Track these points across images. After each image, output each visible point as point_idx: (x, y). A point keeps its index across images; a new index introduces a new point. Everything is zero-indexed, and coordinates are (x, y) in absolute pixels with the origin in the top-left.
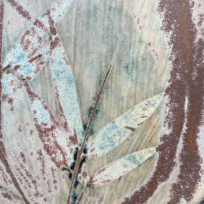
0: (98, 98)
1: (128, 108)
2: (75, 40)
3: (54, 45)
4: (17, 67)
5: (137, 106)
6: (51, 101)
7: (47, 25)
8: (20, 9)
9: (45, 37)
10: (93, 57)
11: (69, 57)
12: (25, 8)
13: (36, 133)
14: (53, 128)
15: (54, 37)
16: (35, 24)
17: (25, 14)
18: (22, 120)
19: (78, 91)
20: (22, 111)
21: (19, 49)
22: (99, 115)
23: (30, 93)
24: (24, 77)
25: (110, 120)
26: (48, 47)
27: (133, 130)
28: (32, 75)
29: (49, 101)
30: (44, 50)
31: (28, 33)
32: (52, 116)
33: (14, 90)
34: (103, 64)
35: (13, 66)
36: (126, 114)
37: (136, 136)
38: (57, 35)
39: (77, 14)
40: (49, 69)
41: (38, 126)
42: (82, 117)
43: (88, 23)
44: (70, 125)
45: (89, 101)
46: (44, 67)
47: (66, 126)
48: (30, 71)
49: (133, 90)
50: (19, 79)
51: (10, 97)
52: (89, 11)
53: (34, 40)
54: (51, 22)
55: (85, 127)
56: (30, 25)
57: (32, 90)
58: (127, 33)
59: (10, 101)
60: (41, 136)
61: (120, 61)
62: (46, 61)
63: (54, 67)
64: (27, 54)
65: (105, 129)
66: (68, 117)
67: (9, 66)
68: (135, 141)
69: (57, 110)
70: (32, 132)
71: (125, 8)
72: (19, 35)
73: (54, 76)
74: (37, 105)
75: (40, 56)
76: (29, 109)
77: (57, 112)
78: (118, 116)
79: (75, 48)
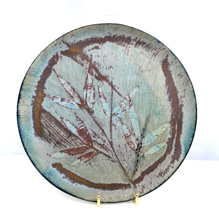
0: (146, 125)
1: (156, 128)
2: (138, 104)
3: (130, 106)
5: (160, 127)
6: (129, 126)
7: (128, 99)
8: (118, 93)
9: (127, 103)
10: (144, 110)
11: (136, 110)
12: (120, 93)
13: (124, 137)
14: (130, 136)
15: (130, 103)
16: (124, 98)
17: (120, 95)
18: (119, 133)
19: (139, 122)
20: (119, 129)
21: (118, 107)
22: (146, 131)
23: (122, 123)
24: (120, 117)
25: (150, 133)
27: (158, 136)
28: (123, 116)
30: (127, 108)
31: (121, 102)
32: (129, 131)
33: (116, 122)
34: (148, 113)
35: (116, 113)
36: (156, 130)
37: (159, 138)
38: (132, 102)
39: (138, 95)
40: (129, 115)
41: (125, 135)
42: (140, 131)
43: (142, 98)
44: (136, 134)
45: (143, 126)
46: (127, 114)
49: (158, 122)
50: (118, 118)
51: (115, 124)
52: (143, 94)
53: (123, 104)
54: (130, 98)
55: (141, 135)
56: (122, 99)
58: (156, 102)
59: (115, 126)
60: (126, 139)
61: (154, 112)
62: (128, 111)
63: (131, 114)
64: (121, 109)
65: (148, 136)
66: (135, 131)
67: (114, 113)
68: (159, 140)
69: (131, 129)
70: (122, 137)
71: (155, 93)
72: (118, 102)
73: (130, 117)
74: (125, 127)
75: (125, 110)
76: (122, 129)
78: (153, 131)
79: (138, 107)
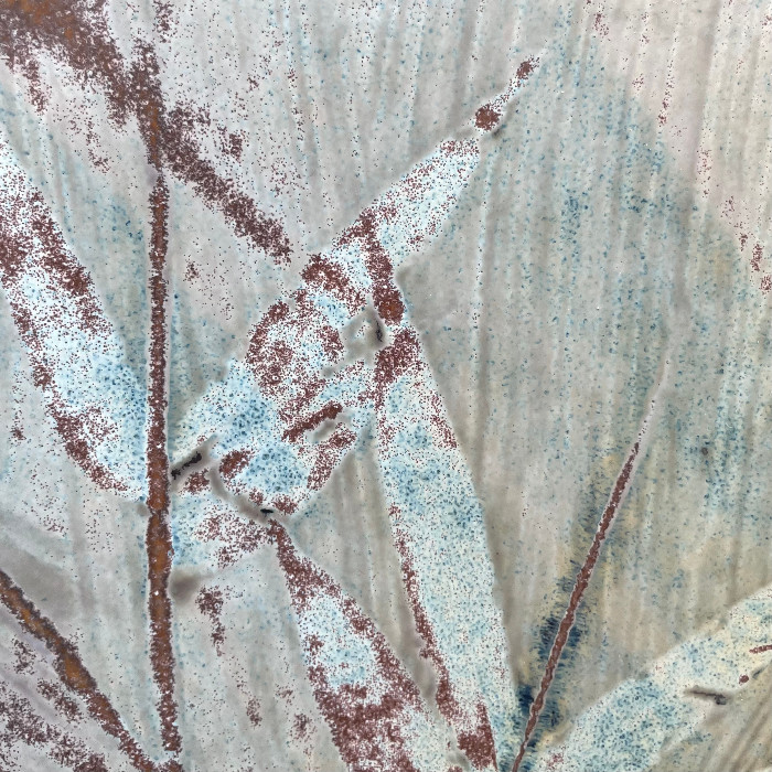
0: (579, 583)
1: (703, 616)
2: (485, 341)
3: (391, 364)
4: (234, 461)
5: (742, 605)
6: (384, 596)
7: (362, 280)
8: (239, 210)
9: (351, 329)
10: (564, 409)
11: (458, 413)
12: (266, 206)
13: (322, 726)
14: (390, 704)
15: (391, 332)
16: (309, 275)
17: (265, 235)
18: (260, 678)
19: (497, 557)
20: (259, 642)
21: (241, 383)
22: (584, 649)
23: (291, 566)
24: (267, 503)
25: (631, 667)
26: (369, 370)
27: (719, 699)
28: (298, 493)
29: (375, 600)
30: (350, 386)
31: (278, 312)
32: (385, 660)
33: (225, 557)
34: (607, 441)
35: (219, 454)
36: (694, 639)
37: (733, 725)
38: (406, 321)
39: (492, 232)
40: (372, 468)
41: (327, 701)
42: (512, 659)
43: (541, 269)
44: (464, 691)
45: (542, 595)
46: (350, 459)
47: (444, 695)
48: (289, 477)
49: (727, 545)
50: (245, 509)
51: (209, 586)
52: (545, 219)
53: (307, 346)
54: (381, 267)
55: (525, 697)
56: (287, 279)
57: (300, 555)
58: (709, 310)
59: (210, 603)
60: (341, 739)
61: (674, 425)
62: (357, 430)
63: (393, 459)
64: (276, 404)
65: (607, 701)
66: (452, 660)
67: (197, 458)
68: (726, 741)
69: (407, 633)
70: (302, 723)
71: (702, 201)
72: (241, 324)
73: (392, 495)
74: (323, 615)
75: (332, 411)
76: (291, 634)
77: (407, 643)
78: (663, 650)
79: (483, 377)
